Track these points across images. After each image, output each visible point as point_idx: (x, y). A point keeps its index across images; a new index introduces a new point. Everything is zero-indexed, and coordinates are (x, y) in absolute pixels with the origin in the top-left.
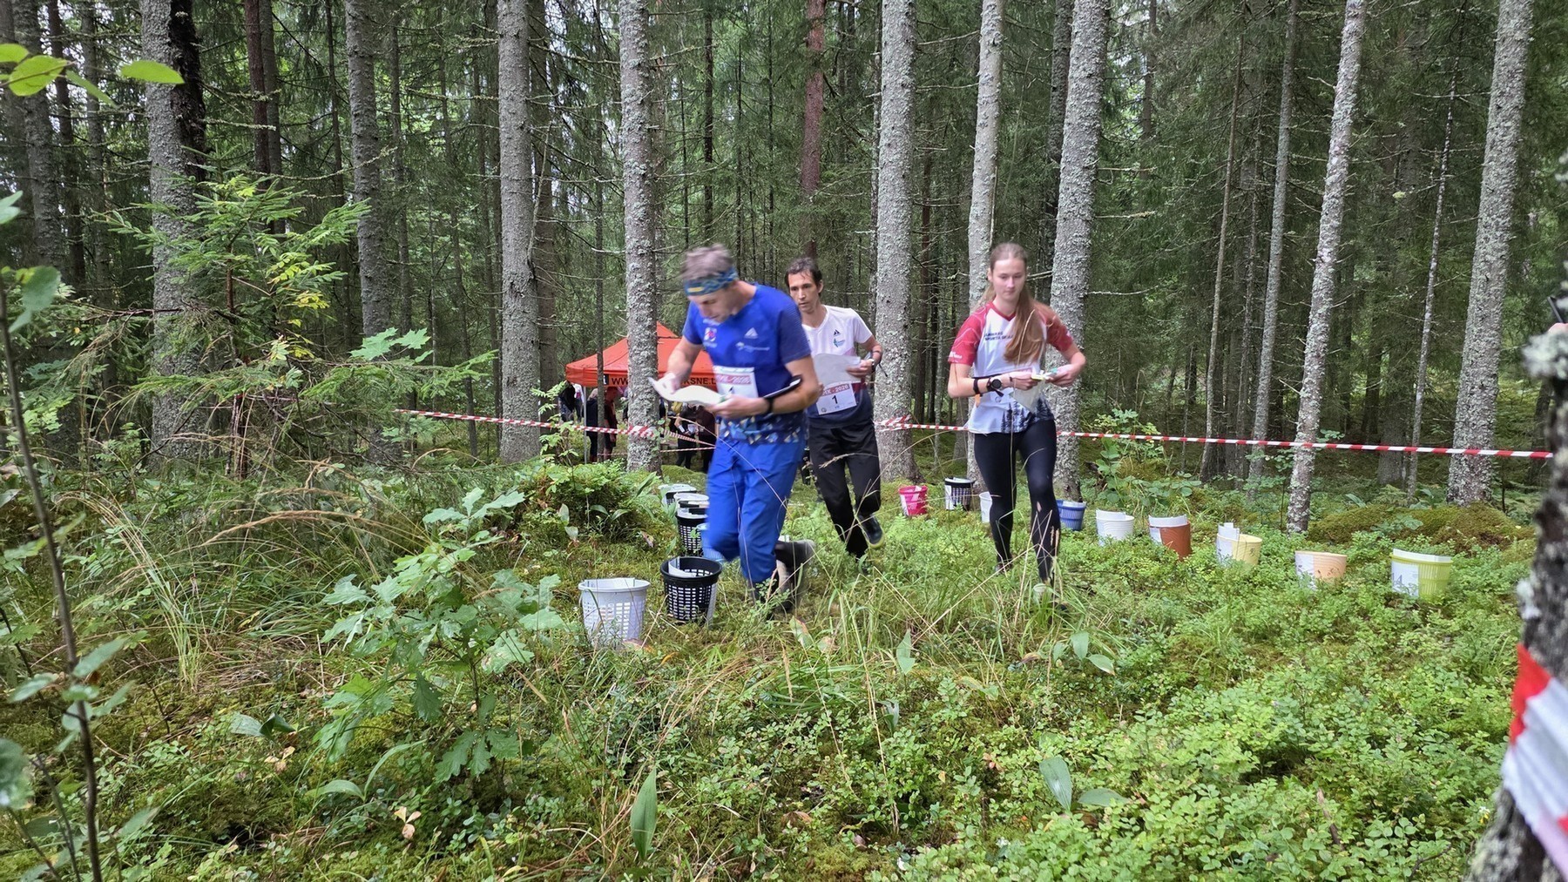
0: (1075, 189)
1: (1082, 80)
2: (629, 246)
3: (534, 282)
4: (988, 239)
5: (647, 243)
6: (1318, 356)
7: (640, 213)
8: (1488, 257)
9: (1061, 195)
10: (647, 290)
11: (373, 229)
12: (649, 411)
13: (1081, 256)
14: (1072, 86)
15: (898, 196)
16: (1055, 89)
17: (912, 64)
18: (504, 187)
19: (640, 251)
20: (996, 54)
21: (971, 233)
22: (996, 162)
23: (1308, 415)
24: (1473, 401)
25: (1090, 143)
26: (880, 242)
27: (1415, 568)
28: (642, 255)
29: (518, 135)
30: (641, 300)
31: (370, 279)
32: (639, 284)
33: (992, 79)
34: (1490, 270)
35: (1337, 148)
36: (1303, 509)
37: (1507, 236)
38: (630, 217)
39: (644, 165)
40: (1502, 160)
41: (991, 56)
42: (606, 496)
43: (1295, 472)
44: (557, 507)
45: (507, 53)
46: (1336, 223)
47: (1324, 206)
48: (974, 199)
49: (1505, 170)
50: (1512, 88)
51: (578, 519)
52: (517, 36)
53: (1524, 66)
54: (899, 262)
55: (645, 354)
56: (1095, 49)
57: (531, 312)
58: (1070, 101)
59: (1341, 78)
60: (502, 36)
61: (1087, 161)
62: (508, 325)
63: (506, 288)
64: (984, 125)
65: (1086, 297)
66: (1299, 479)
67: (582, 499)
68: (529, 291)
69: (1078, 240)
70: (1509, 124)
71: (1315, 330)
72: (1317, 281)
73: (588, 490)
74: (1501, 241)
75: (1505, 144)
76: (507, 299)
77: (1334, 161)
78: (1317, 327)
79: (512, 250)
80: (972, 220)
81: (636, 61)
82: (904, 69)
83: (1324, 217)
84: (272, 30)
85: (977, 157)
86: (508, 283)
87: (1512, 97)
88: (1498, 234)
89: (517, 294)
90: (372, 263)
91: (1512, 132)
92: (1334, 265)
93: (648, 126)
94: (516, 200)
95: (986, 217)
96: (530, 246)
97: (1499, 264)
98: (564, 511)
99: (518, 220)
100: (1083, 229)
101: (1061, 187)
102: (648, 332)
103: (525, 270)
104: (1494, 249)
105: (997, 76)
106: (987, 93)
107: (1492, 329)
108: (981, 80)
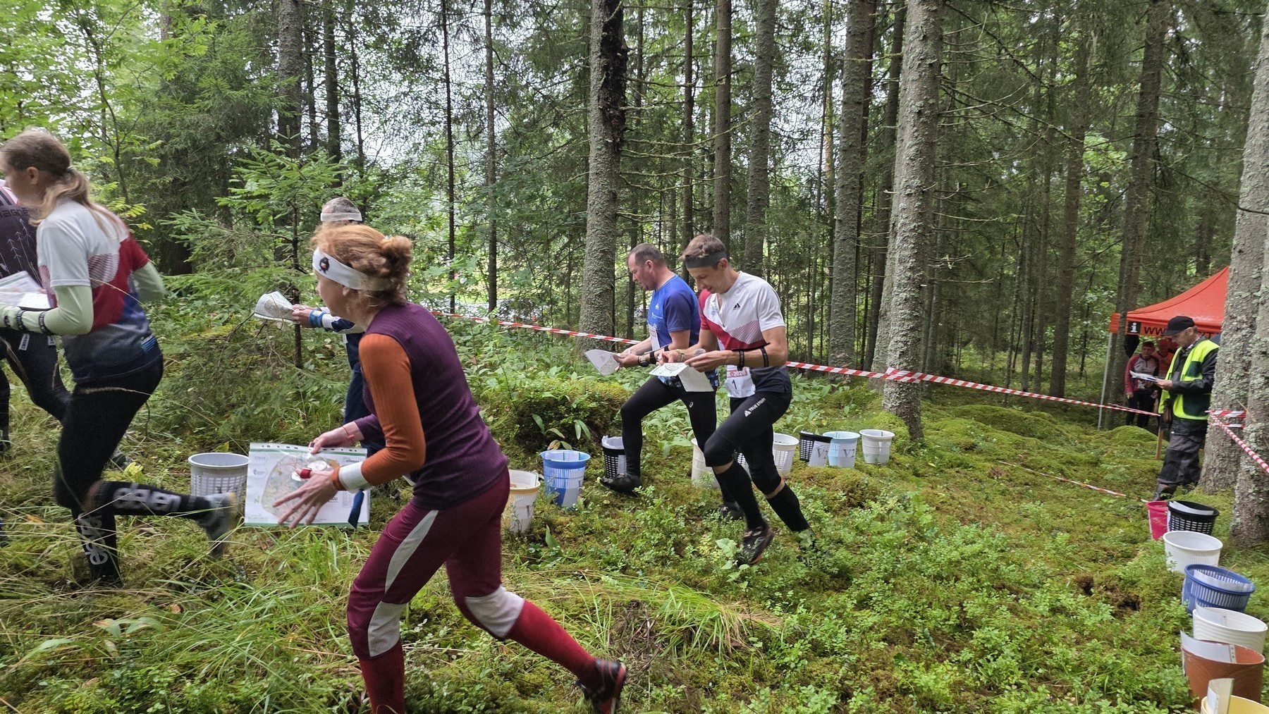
5: (917, 182)
7: (912, 151)
10: (911, 230)
12: (903, 354)
19: (908, 191)
28: (909, 195)
30: (904, 240)
32: (904, 224)
55: (903, 295)
93: (929, 61)
102: (909, 274)
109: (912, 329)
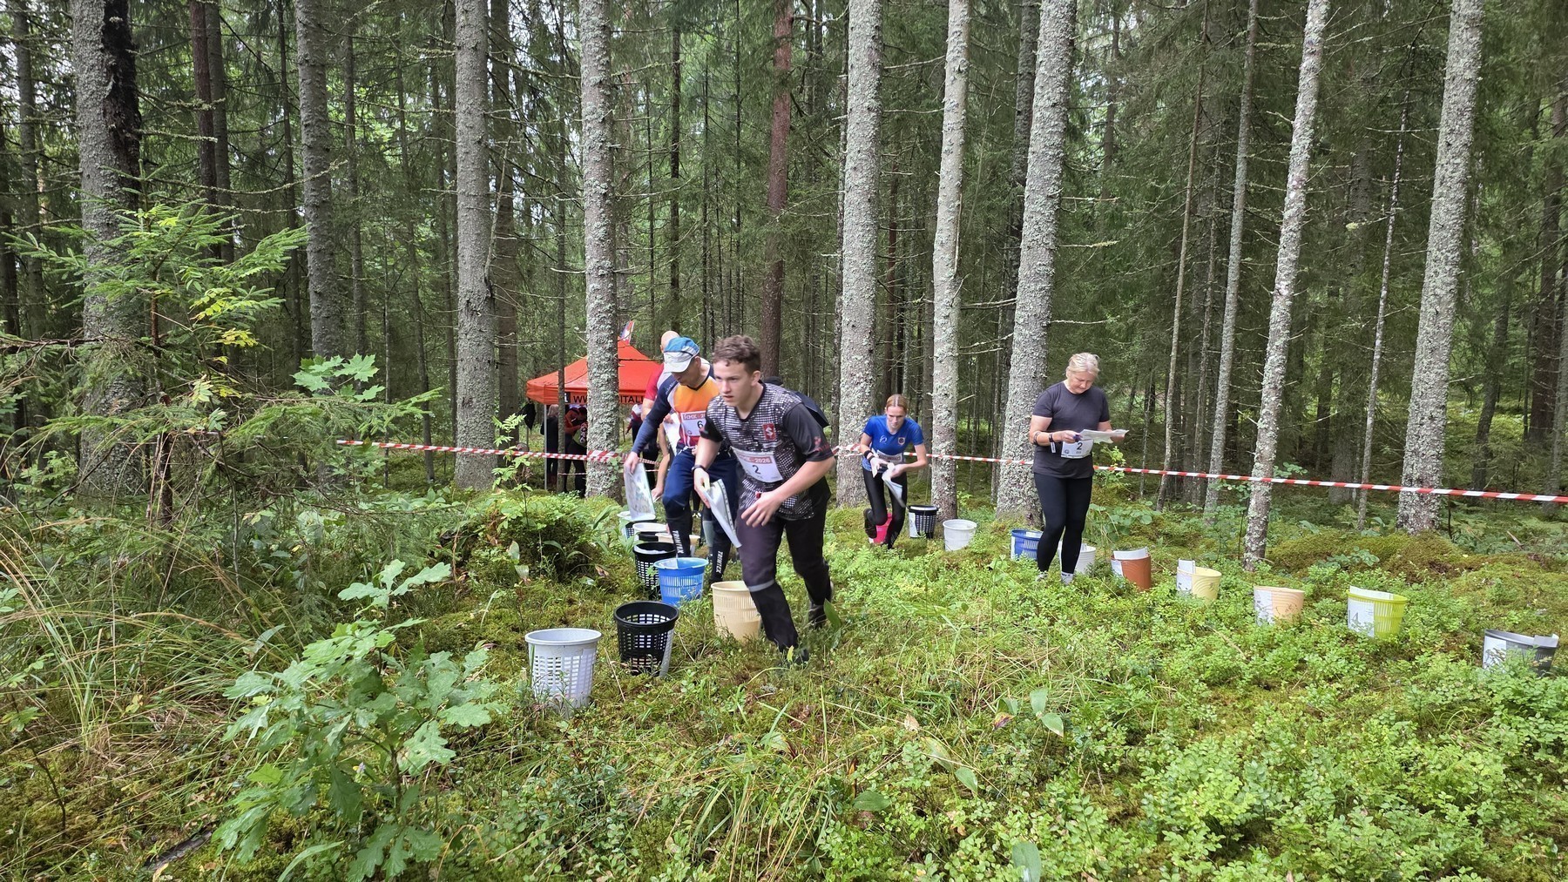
0: (1039, 217)
1: (1046, 109)
2: (591, 264)
3: (491, 299)
4: (953, 266)
5: (607, 263)
6: (1276, 388)
7: (600, 233)
8: (1438, 291)
9: (1025, 224)
10: (608, 311)
11: (323, 243)
12: (609, 435)
13: (1045, 284)
14: (1036, 115)
15: (863, 220)
16: (1019, 113)
17: (878, 88)
18: (461, 203)
19: (601, 272)
20: (961, 81)
21: (936, 259)
22: (962, 188)
23: (1265, 446)
24: (1423, 432)
25: (1054, 172)
26: (846, 266)
27: (1370, 606)
28: (602, 276)
29: (475, 150)
30: (601, 322)
31: (319, 294)
32: (599, 305)
33: (957, 105)
34: (1439, 303)
35: (1295, 183)
36: (1260, 539)
37: (1455, 271)
38: (590, 237)
39: (603, 185)
40: (1452, 196)
41: (956, 83)
42: (560, 531)
43: (1253, 502)
44: (507, 544)
45: (464, 65)
46: (1293, 256)
47: (1282, 240)
48: (939, 226)
49: (1455, 206)
50: (1462, 125)
51: (529, 556)
52: (475, 49)
53: (1473, 104)
54: (865, 286)
55: (605, 376)
56: (1059, 78)
57: (487, 330)
58: (1035, 129)
59: (1299, 114)
60: (459, 48)
61: (1051, 190)
62: (464, 345)
63: (462, 305)
64: (949, 152)
65: (1049, 325)
66: (1256, 509)
67: (534, 535)
68: (486, 309)
69: (1041, 268)
70: (1458, 161)
71: (1272, 363)
72: (1274, 314)
73: (540, 526)
74: (1450, 275)
75: (1454, 180)
76: (462, 317)
77: (1292, 195)
78: (1275, 359)
79: (468, 267)
80: (936, 246)
81: (598, 78)
82: (871, 93)
83: (1281, 250)
84: (219, 33)
85: (942, 184)
86: (464, 301)
87: (1461, 134)
88: (1448, 268)
89: (472, 312)
90: (321, 279)
91: (1462, 169)
92: (1293, 298)
93: (609, 145)
94: (473, 216)
95: (950, 244)
96: (488, 263)
97: (1448, 297)
98: (514, 549)
99: (474, 237)
100: (1047, 258)
101: (1025, 215)
102: (608, 355)
103: (481, 288)
104: (1443, 283)
105: (962, 103)
106: (952, 120)
107: (1441, 361)
108: (947, 106)
109: (615, 410)
